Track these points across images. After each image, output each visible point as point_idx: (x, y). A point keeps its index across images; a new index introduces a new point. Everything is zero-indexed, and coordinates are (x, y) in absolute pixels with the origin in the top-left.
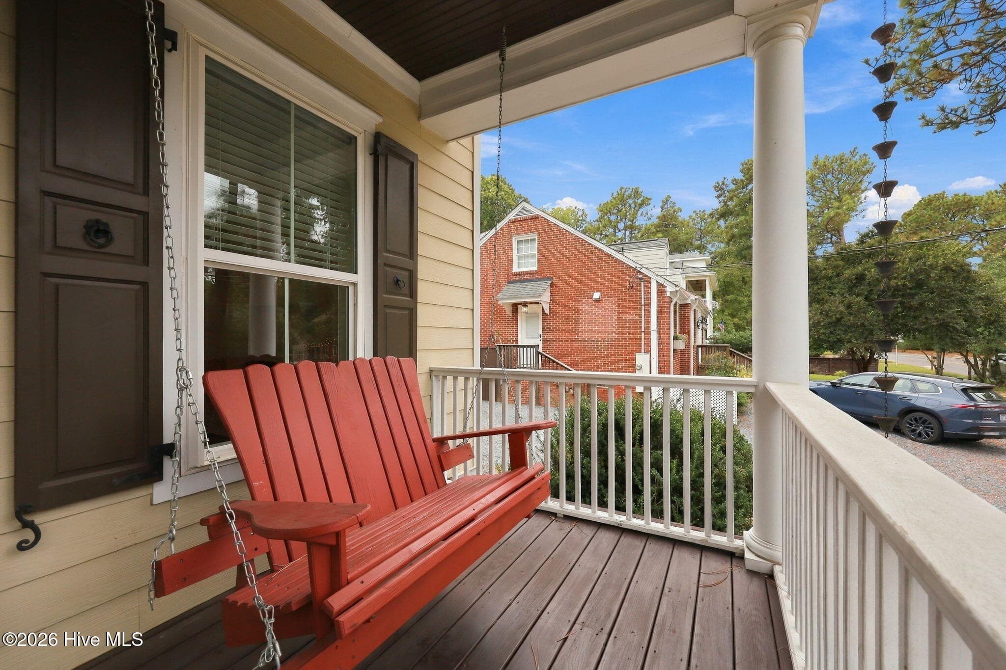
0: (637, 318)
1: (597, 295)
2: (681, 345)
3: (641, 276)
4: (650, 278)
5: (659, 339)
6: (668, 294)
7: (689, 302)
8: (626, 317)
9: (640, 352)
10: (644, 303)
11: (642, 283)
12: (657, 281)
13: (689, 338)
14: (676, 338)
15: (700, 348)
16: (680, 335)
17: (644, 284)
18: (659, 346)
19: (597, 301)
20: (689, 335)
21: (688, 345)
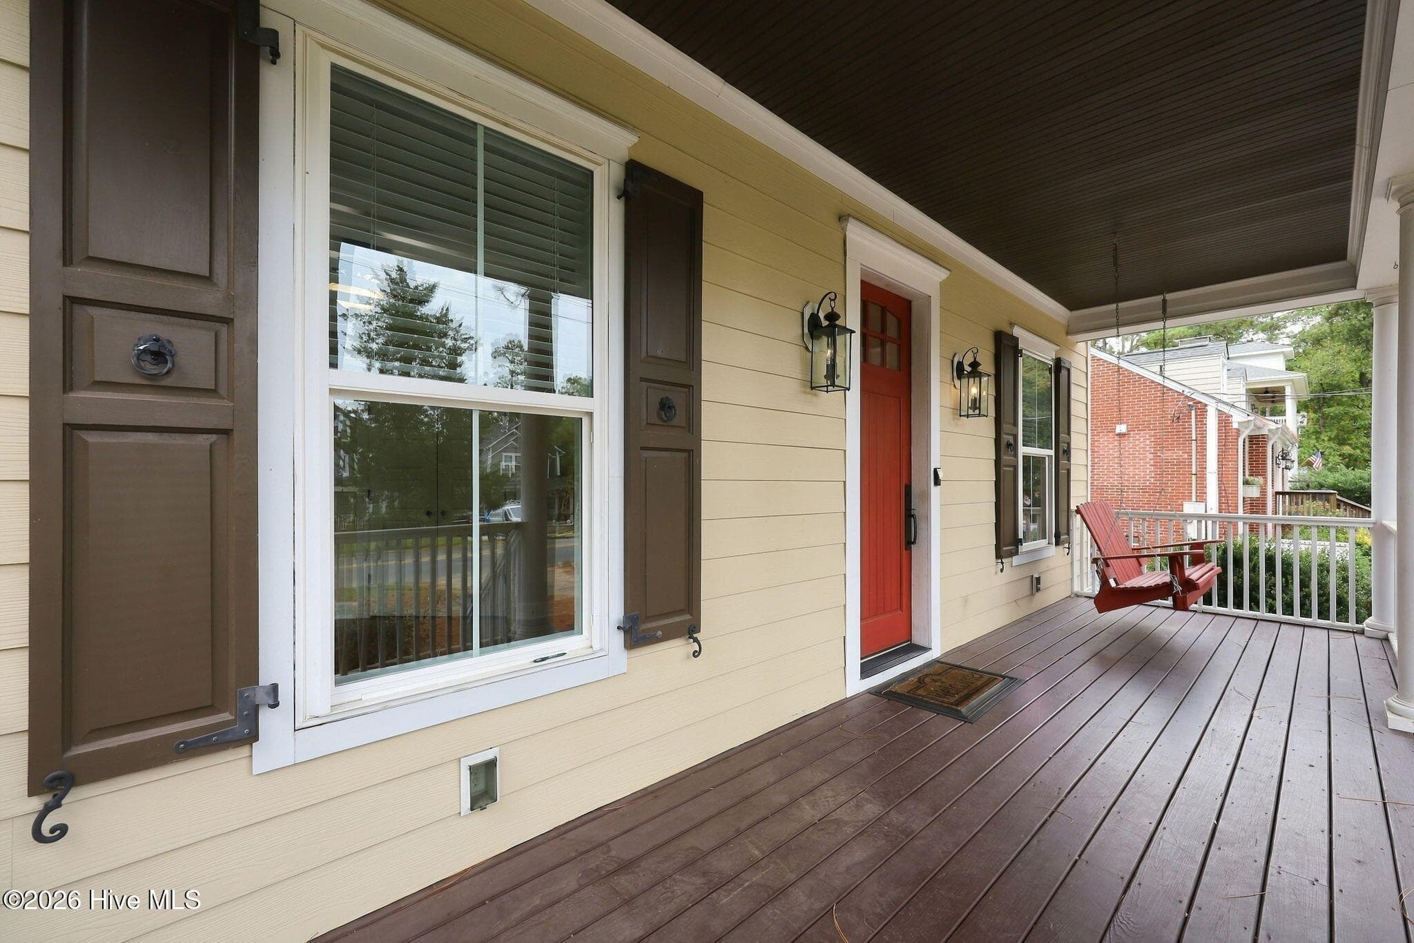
0: (1186, 456)
1: (1121, 428)
2: (1254, 492)
3: (1191, 403)
4: (1206, 405)
5: (1220, 481)
6: (1235, 426)
7: (1265, 432)
8: (1168, 455)
9: (1190, 499)
10: (1197, 437)
11: (1193, 412)
12: (1217, 409)
13: (1266, 483)
14: (1246, 483)
15: (1281, 496)
16: (1252, 478)
17: (1196, 412)
18: (1220, 493)
19: (1120, 435)
20: (1265, 479)
21: (1263, 492)
